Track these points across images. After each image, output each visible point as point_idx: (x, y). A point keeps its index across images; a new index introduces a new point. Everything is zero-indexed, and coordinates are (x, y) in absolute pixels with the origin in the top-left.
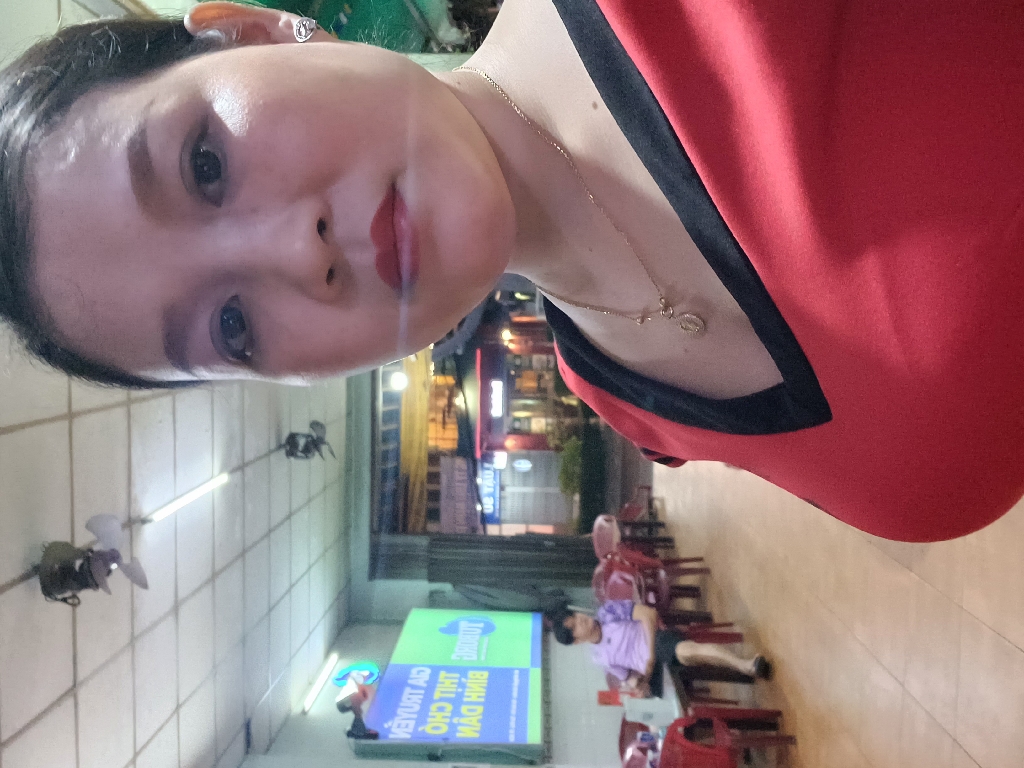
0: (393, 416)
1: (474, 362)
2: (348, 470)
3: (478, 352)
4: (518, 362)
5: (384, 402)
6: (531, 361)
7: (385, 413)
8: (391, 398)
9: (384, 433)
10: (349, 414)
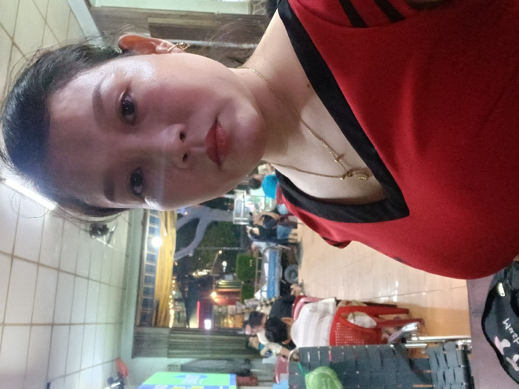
0: (152, 269)
1: (196, 309)
2: (124, 289)
3: (198, 303)
4: (220, 310)
5: (147, 259)
6: (227, 310)
7: (147, 265)
8: (152, 258)
9: (146, 277)
10: (127, 256)
